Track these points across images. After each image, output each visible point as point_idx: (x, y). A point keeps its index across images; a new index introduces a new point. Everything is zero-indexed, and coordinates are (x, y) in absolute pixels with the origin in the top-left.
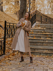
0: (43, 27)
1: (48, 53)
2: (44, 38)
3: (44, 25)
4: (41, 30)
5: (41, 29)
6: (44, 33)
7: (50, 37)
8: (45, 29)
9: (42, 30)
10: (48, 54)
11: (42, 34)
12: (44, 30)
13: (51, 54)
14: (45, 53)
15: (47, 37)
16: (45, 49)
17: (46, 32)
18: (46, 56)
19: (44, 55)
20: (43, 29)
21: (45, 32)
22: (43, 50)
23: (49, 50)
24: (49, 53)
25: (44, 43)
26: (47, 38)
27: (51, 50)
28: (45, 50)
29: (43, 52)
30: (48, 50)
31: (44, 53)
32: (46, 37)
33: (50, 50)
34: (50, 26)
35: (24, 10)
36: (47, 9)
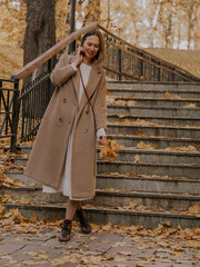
0: (126, 96)
1: (139, 215)
2: (126, 146)
3: (130, 87)
4: (115, 107)
5: (117, 103)
6: (128, 123)
7: (151, 140)
8: (131, 104)
10: (142, 219)
11: (117, 124)
12: (128, 108)
13: (154, 220)
14: (126, 214)
15: (138, 140)
16: (129, 196)
17: (136, 118)
18: (133, 228)
19: (123, 221)
20: (123, 103)
21: (130, 118)
22: (119, 200)
23: (144, 197)
24: (145, 215)
25: (124, 168)
26: (141, 146)
27: (152, 198)
28: (126, 200)
29: (120, 209)
30: (140, 200)
31: (120, 214)
32: (134, 139)
33: (148, 201)
34: (155, 92)
35: (43, 23)
36: (148, 29)
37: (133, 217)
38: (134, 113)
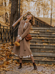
1: (47, 61)
2: (40, 44)
4: (35, 34)
6: (39, 38)
9: (37, 34)
10: (48, 62)
11: (36, 38)
13: (51, 63)
14: (44, 61)
15: (43, 42)
17: (41, 37)
18: (46, 65)
19: (43, 63)
22: (41, 58)
24: (49, 62)
25: (41, 50)
26: (44, 44)
28: (43, 58)
29: (42, 60)
30: (47, 58)
33: (49, 58)
36: (34, 12)
37: (46, 62)
38: (40, 35)
